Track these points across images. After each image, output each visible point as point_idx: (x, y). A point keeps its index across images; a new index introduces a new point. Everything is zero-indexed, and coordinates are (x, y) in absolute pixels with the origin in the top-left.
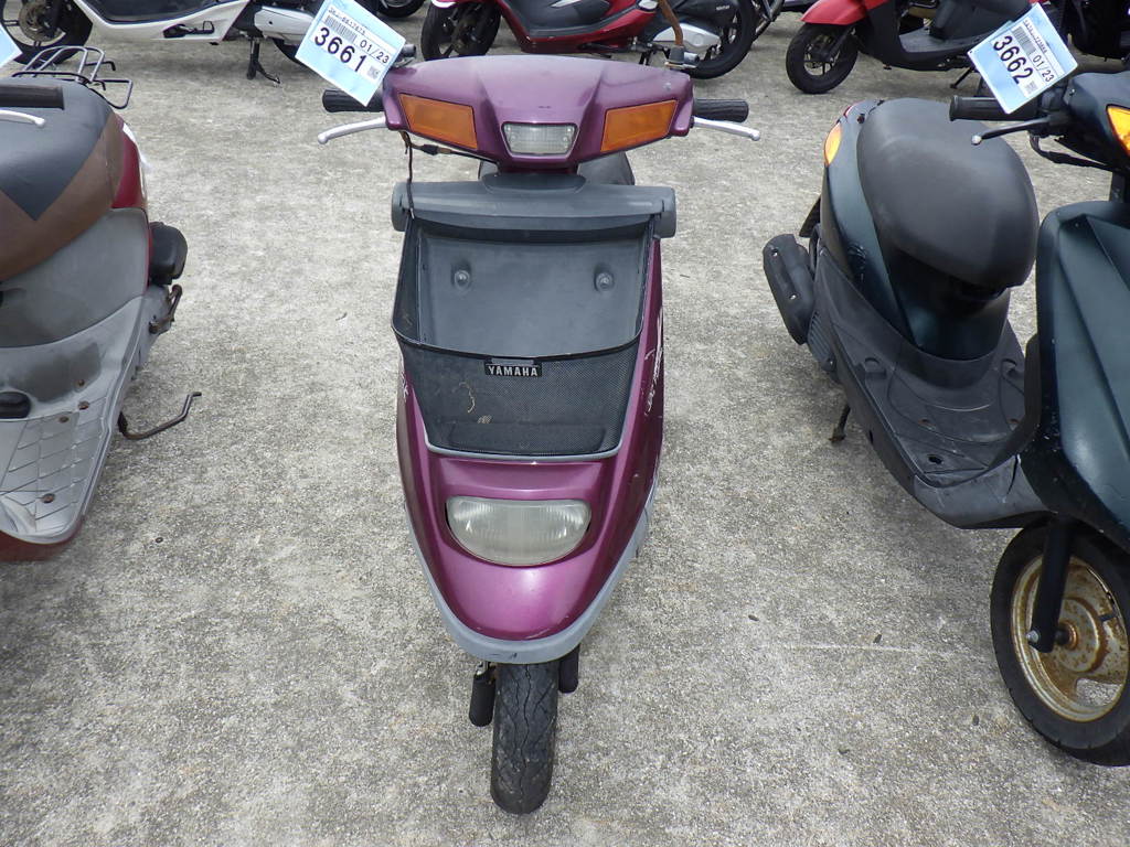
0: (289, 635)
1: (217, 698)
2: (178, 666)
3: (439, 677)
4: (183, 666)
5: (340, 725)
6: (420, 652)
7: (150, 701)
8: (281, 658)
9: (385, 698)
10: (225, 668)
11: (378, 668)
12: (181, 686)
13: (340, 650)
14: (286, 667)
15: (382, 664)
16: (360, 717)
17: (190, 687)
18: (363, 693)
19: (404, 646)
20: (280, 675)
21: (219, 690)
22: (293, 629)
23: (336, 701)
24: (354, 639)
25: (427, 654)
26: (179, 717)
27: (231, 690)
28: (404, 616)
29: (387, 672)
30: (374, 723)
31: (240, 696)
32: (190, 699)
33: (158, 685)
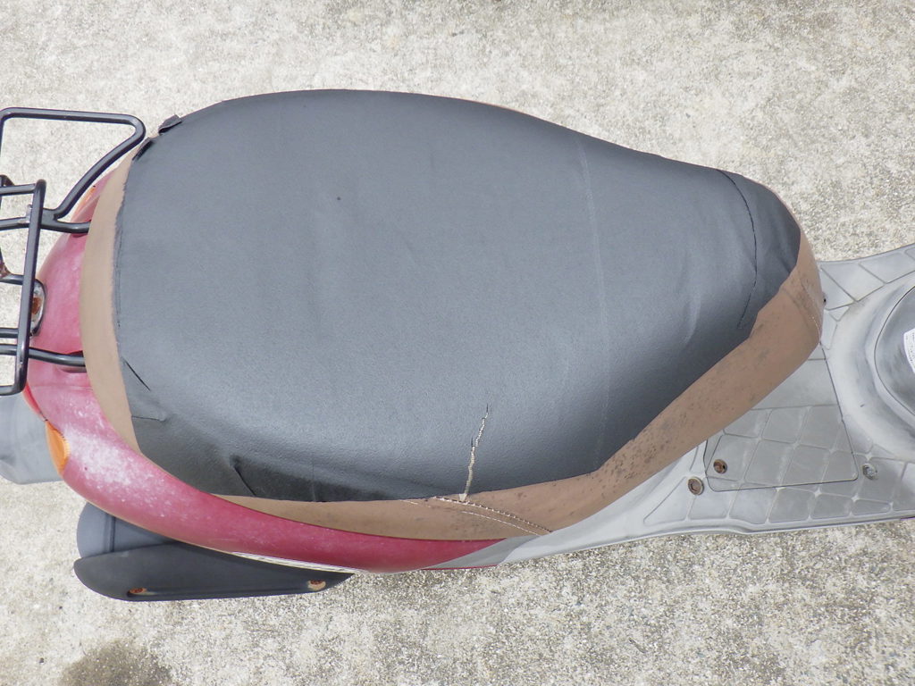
0: (784, 141)
1: (871, 183)
2: (843, 225)
3: (808, 21)
4: (842, 220)
5: (877, 84)
6: (782, 37)
7: (889, 236)
8: (813, 142)
9: (840, 57)
10: (836, 185)
11: (808, 66)
12: (865, 215)
13: (793, 97)
14: (823, 135)
15: (802, 63)
16: (863, 72)
17: (865, 207)
18: (839, 73)
19: (777, 49)
20: (834, 140)
21: (862, 184)
22: (777, 139)
23: (851, 92)
24: (777, 88)
25: (784, 31)
26: (900, 207)
27: (859, 174)
28: (739, 54)
29: (813, 58)
30: (868, 61)
31: (864, 165)
32: (878, 204)
33: (870, 234)
